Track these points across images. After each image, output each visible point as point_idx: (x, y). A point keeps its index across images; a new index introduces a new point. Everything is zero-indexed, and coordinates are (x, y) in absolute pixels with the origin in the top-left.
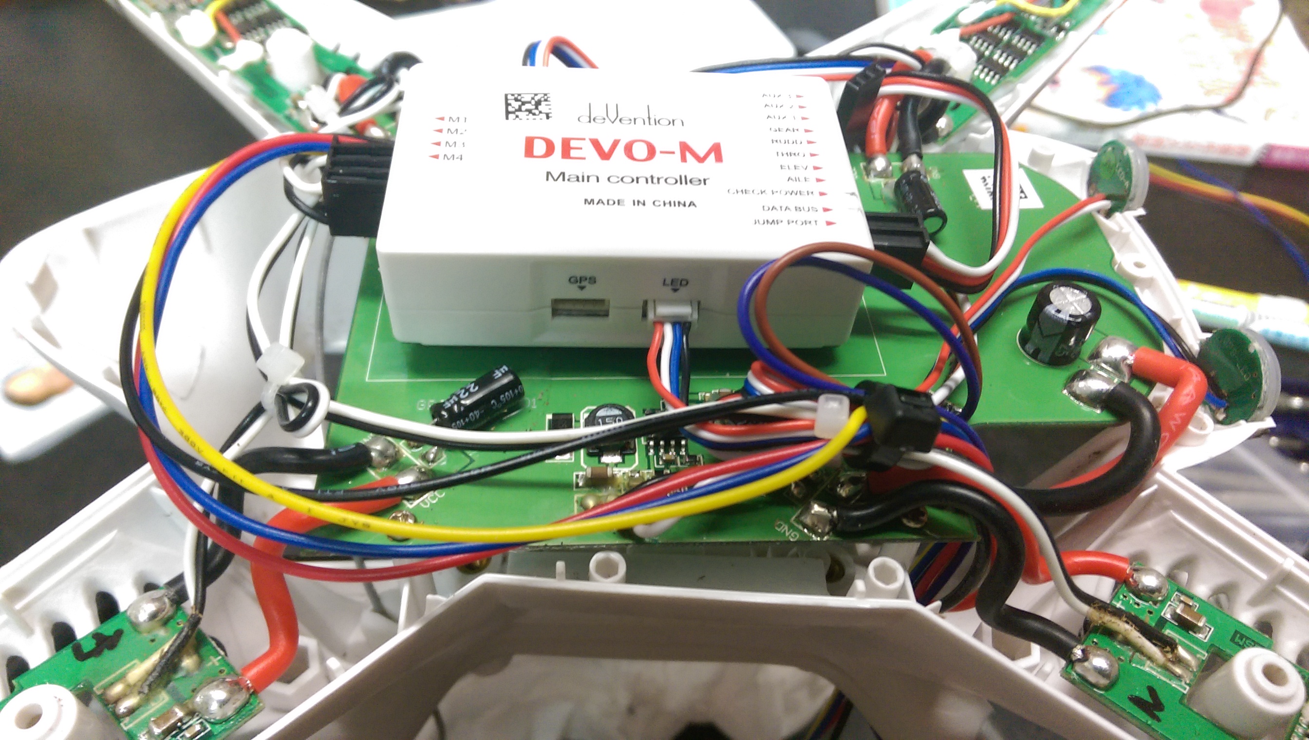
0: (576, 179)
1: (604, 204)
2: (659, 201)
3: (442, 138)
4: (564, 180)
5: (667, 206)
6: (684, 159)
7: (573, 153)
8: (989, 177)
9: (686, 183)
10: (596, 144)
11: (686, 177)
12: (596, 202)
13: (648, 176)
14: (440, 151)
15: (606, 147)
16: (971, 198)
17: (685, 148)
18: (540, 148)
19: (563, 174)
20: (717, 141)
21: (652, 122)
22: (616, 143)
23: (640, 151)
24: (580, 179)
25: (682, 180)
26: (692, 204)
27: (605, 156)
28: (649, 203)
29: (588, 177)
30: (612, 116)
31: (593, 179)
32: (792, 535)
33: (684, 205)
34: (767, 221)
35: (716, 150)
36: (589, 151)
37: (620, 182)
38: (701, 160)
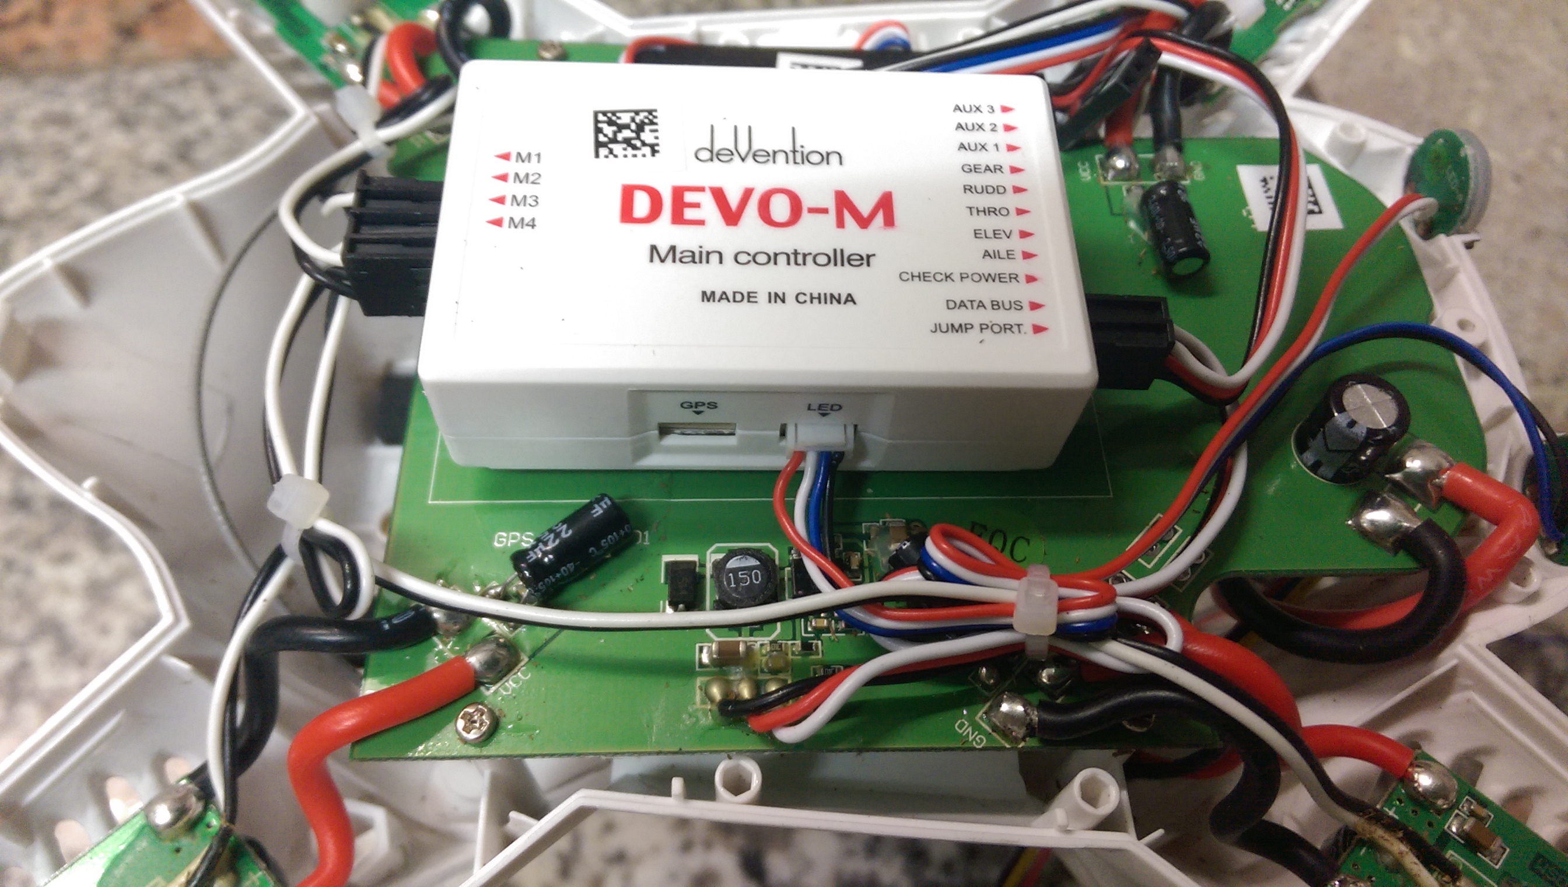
0: (690, 259)
1: (729, 301)
2: (805, 294)
3: (509, 189)
4: (674, 261)
5: (816, 301)
6: (840, 223)
7: (689, 214)
8: (1271, 178)
9: (843, 265)
10: (719, 195)
11: (842, 251)
12: (717, 296)
13: (790, 251)
14: (505, 211)
15: (734, 199)
16: (1245, 213)
17: (843, 201)
18: (642, 204)
19: (673, 249)
20: (888, 190)
21: (799, 159)
22: (748, 193)
23: (780, 208)
24: (697, 259)
25: (838, 258)
26: (850, 299)
27: (732, 217)
28: (790, 298)
29: (708, 253)
30: (743, 148)
31: (714, 258)
32: (977, 739)
33: (839, 302)
34: (952, 325)
35: (886, 204)
36: (709, 210)
37: (752, 263)
38: (864, 222)
